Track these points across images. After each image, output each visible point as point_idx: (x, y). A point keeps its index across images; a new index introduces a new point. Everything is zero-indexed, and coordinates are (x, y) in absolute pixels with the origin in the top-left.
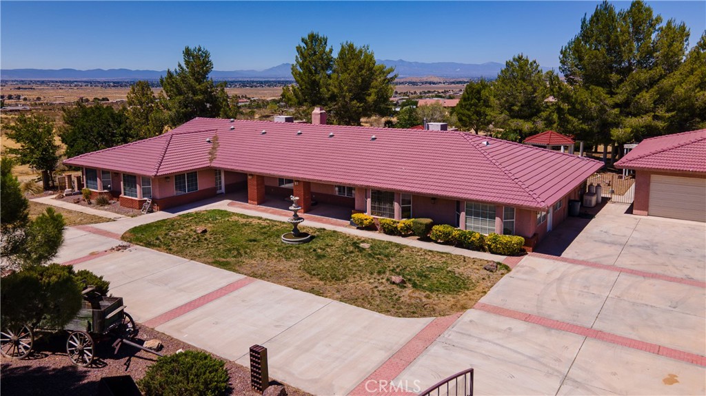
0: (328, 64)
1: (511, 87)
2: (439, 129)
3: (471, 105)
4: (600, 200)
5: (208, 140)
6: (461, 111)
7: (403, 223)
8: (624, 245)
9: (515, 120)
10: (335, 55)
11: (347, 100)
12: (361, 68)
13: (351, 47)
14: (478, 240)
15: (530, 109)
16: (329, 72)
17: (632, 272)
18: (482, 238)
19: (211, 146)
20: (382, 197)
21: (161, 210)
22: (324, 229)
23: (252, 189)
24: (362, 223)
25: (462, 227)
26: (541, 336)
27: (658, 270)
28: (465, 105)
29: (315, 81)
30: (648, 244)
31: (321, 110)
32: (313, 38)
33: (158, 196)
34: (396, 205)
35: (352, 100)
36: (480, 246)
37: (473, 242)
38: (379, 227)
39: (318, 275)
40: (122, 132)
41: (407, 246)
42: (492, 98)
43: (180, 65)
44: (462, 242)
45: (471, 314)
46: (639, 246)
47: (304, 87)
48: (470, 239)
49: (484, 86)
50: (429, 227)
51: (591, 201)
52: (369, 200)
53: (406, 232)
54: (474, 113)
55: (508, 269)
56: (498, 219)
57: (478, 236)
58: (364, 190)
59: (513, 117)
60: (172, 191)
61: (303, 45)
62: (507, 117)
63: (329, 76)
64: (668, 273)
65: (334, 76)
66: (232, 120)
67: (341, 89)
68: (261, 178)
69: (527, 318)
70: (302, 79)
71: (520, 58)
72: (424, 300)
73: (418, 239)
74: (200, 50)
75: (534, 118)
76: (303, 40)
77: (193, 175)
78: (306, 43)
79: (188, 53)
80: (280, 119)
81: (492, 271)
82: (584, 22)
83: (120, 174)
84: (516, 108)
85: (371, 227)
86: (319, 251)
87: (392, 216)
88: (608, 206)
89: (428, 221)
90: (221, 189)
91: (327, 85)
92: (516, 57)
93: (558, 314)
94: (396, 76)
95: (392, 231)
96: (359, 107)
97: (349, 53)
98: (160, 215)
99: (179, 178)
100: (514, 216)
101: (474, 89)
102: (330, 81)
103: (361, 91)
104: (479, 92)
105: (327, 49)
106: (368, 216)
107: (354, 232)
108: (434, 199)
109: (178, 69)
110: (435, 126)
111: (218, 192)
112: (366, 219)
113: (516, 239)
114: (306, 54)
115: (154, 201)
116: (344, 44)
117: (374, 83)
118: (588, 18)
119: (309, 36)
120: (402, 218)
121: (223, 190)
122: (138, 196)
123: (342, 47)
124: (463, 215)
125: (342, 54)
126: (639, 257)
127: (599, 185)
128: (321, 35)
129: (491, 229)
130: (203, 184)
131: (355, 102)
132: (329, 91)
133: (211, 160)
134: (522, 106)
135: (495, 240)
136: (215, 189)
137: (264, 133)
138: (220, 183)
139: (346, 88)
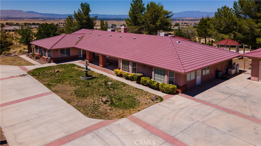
0: (142, 10)
1: (219, 19)
3: (202, 27)
5: (79, 37)
6: (198, 30)
7: (131, 74)
8: (231, 95)
9: (221, 34)
10: (145, 6)
12: (155, 11)
14: (156, 85)
16: (143, 13)
17: (224, 109)
18: (158, 84)
19: (79, 39)
21: (53, 62)
22: (102, 75)
23: (87, 57)
24: (117, 73)
25: (153, 79)
27: (239, 110)
28: (200, 27)
30: (245, 95)
31: (124, 27)
33: (53, 57)
34: (130, 67)
36: (157, 88)
37: (154, 86)
38: (123, 76)
40: (53, 33)
41: (128, 85)
42: (211, 25)
43: (79, 9)
45: (124, 120)
46: (239, 96)
48: (153, 84)
49: (209, 19)
50: (140, 78)
51: (231, 72)
52: (121, 64)
53: (131, 79)
54: (204, 31)
55: (162, 100)
56: (166, 76)
57: (156, 83)
58: (120, 59)
59: (220, 33)
60: (59, 55)
61: (133, 3)
62: (217, 33)
64: (244, 113)
66: (92, 30)
67: (146, 19)
69: (146, 126)
70: (131, 16)
71: (225, 7)
72: (108, 111)
73: (136, 83)
74: (86, 4)
75: (230, 34)
77: (68, 50)
78: (134, 2)
79: (82, 5)
80: (109, 30)
81: (153, 101)
84: (222, 29)
85: (121, 76)
87: (129, 71)
89: (141, 74)
90: (81, 56)
92: (223, 7)
94: (172, 15)
95: (127, 78)
96: (153, 27)
98: (53, 64)
99: (62, 50)
100: (174, 75)
101: (204, 20)
103: (154, 21)
104: (206, 22)
105: (142, 4)
107: (113, 77)
108: (144, 65)
109: (78, 10)
110: (162, 34)
111: (79, 57)
112: (119, 72)
113: (172, 86)
115: (51, 59)
120: (133, 73)
121: (82, 56)
122: (47, 56)
124: (153, 72)
125: (148, 6)
126: (235, 102)
127: (238, 65)
129: (162, 80)
130: (72, 53)
131: (152, 25)
132: (141, 20)
133: (76, 44)
134: (225, 28)
136: (78, 56)
138: (81, 54)
139: (148, 19)
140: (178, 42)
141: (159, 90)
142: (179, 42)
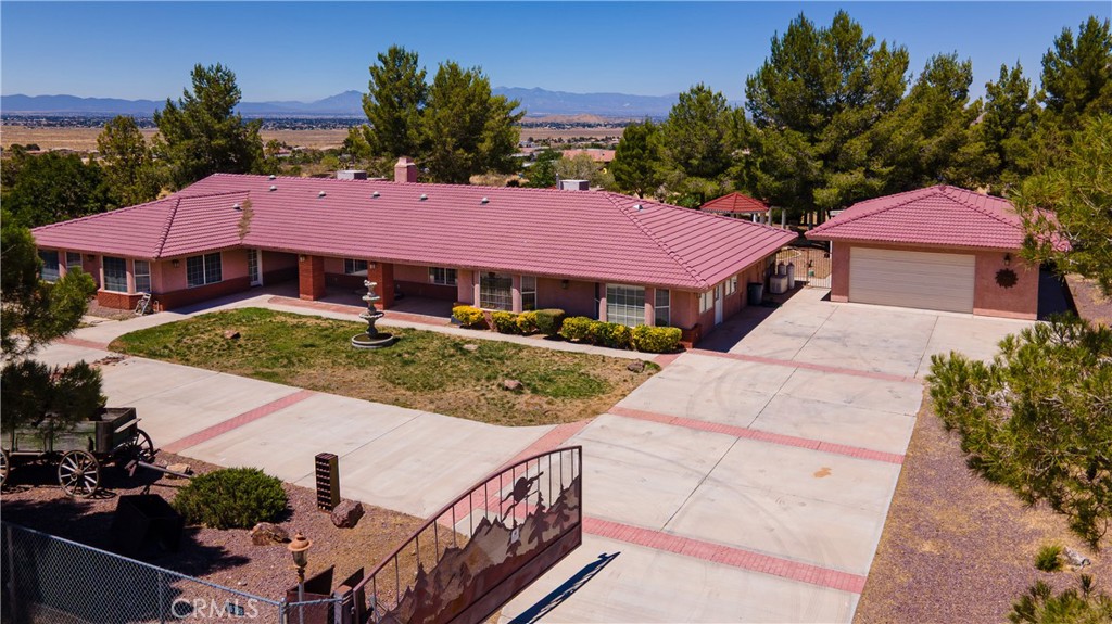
0: (420, 94)
1: (687, 130)
2: (577, 188)
3: (633, 157)
4: (793, 284)
5: (236, 206)
6: (620, 166)
7: (523, 316)
8: (809, 338)
9: (694, 178)
10: (430, 81)
11: (449, 148)
12: (469, 101)
13: (454, 70)
14: (622, 334)
15: (714, 165)
16: (421, 106)
17: (812, 367)
18: (627, 331)
19: (240, 215)
20: (495, 282)
21: (165, 310)
22: (413, 329)
23: (306, 278)
24: (467, 319)
25: (602, 318)
26: (686, 438)
27: (843, 364)
28: (625, 157)
29: (399, 118)
30: (839, 335)
31: (408, 162)
32: (397, 54)
33: (160, 289)
34: (515, 292)
35: (456, 148)
36: (624, 343)
37: (615, 337)
38: (491, 324)
39: (405, 384)
41: (529, 347)
42: (661, 147)
43: (186, 93)
44: (603, 339)
45: (603, 419)
46: (828, 338)
47: (382, 128)
48: (611, 333)
49: (651, 130)
50: (558, 321)
51: (779, 286)
52: (477, 287)
53: (529, 329)
54: (637, 169)
55: (657, 368)
56: (648, 306)
57: (622, 329)
58: (471, 272)
59: (691, 174)
60: (181, 282)
61: (380, 64)
62: (682, 175)
63: (421, 113)
64: (855, 367)
65: (429, 111)
66: (272, 176)
67: (439, 131)
68: (319, 260)
69: (672, 421)
70: (379, 116)
71: (700, 89)
72: (545, 406)
73: (545, 338)
74: (219, 70)
75: (721, 176)
76: (380, 57)
77: (214, 257)
78: (385, 62)
79: (199, 74)
80: (347, 175)
81: (637, 372)
82: (775, 42)
83: (99, 256)
84: (695, 162)
85: (481, 325)
86: (406, 355)
87: (509, 308)
88: (803, 292)
89: (559, 312)
90: (256, 279)
91: (418, 126)
92: (695, 88)
93: (711, 414)
94: (522, 114)
95: (508, 328)
96: (466, 159)
97: (451, 79)
98: (163, 317)
99: (193, 261)
100: (669, 300)
101: (636, 133)
102: (423, 120)
103: (469, 134)
104: (643, 138)
105: (418, 72)
106: (476, 310)
107: (457, 332)
108: (566, 281)
109: (183, 97)
110: (571, 185)
111: (253, 283)
112: (473, 314)
113: (670, 331)
114: (384, 77)
115: (155, 297)
116: (445, 63)
117: (490, 123)
118: (780, 37)
119: (390, 52)
120: (524, 310)
121: (260, 280)
122: (129, 289)
123: (441, 68)
124: (603, 302)
125: (440, 79)
126: (825, 350)
127: (791, 264)
128: (408, 51)
129: (638, 319)
130: (229, 272)
131: (461, 151)
132: (420, 134)
133: (242, 235)
134: (703, 158)
135: (643, 333)
136: (248, 279)
137: (322, 196)
138: (256, 270)
139: (446, 130)
140: (637, 207)
141: (631, 349)
142: (641, 208)
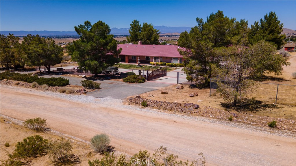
0: (140, 29)
7: (160, 63)
10: (142, 26)
11: (146, 40)
12: (149, 30)
13: (146, 24)
16: (140, 32)
20: (156, 58)
23: (127, 59)
24: (152, 64)
25: (172, 63)
29: (136, 34)
31: (140, 42)
32: (135, 21)
34: (159, 60)
35: (147, 40)
37: (174, 65)
38: (155, 65)
44: (172, 66)
47: (133, 36)
50: (165, 63)
52: (153, 59)
53: (161, 65)
55: (179, 68)
58: (152, 57)
61: (132, 24)
63: (140, 33)
65: (142, 33)
66: (118, 44)
67: (144, 36)
68: (128, 56)
70: (133, 34)
73: (164, 66)
76: (132, 22)
78: (133, 23)
82: (207, 18)
85: (154, 65)
87: (158, 62)
91: (140, 35)
92: (195, 27)
94: (160, 33)
95: (158, 65)
96: (149, 42)
97: (146, 26)
100: (182, 60)
102: (141, 34)
103: (149, 37)
105: (139, 25)
106: (153, 63)
107: (150, 66)
108: (167, 58)
110: (168, 44)
113: (182, 64)
114: (133, 26)
116: (144, 23)
117: (153, 35)
118: (209, 17)
119: (134, 21)
123: (144, 24)
124: (172, 60)
125: (144, 26)
128: (137, 20)
129: (177, 62)
131: (148, 40)
132: (140, 37)
135: (178, 64)
137: (127, 47)
139: (145, 36)
140: (178, 47)
141: (176, 67)
